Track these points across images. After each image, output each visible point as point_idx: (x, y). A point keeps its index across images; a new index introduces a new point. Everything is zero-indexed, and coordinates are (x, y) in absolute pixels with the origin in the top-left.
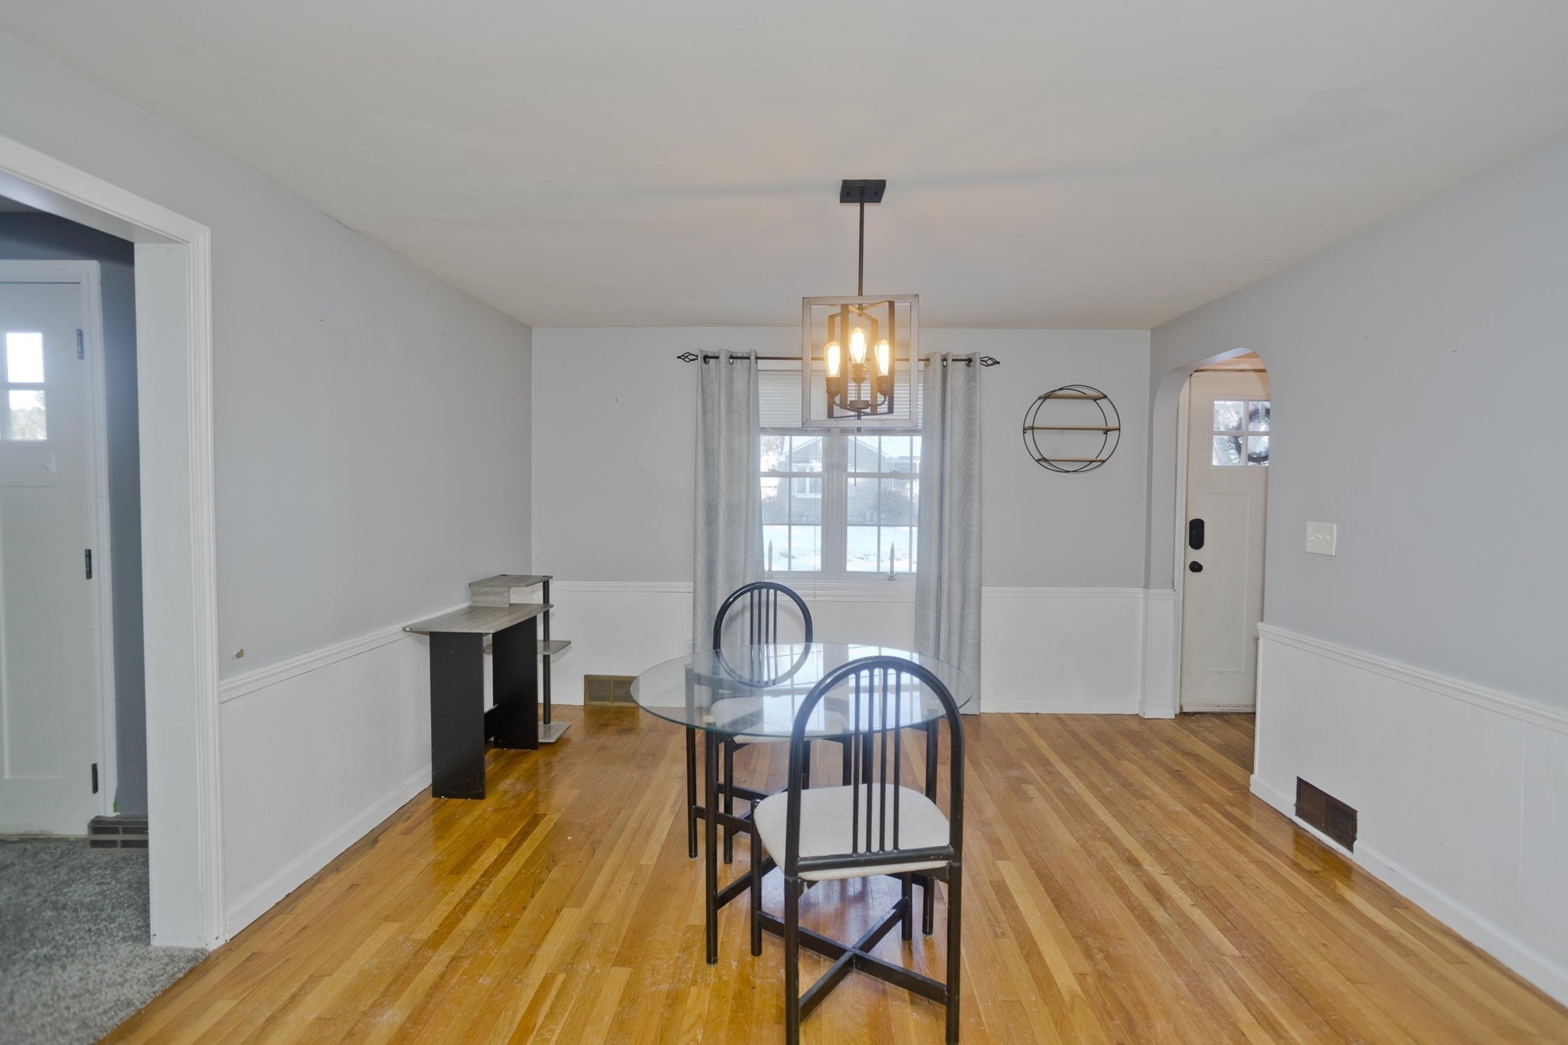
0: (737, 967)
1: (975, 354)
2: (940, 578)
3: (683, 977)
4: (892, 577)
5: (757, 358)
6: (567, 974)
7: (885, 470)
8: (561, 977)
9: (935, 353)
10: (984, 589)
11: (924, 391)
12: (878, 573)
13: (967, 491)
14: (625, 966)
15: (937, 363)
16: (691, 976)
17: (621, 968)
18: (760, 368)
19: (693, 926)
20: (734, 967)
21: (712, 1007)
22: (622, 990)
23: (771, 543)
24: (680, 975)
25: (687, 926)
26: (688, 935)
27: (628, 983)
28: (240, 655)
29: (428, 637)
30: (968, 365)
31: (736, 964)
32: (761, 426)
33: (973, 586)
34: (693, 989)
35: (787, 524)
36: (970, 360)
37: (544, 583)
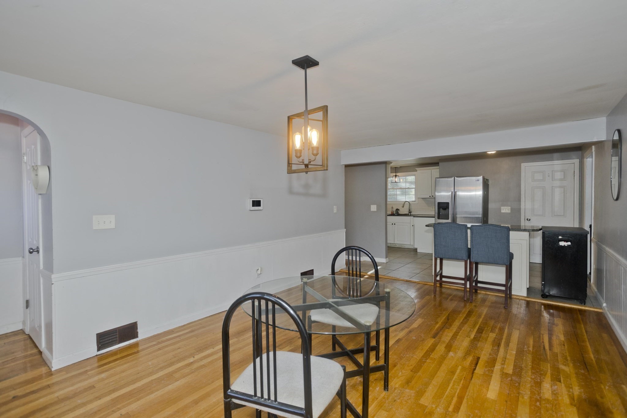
0: (377, 387)
3: (399, 391)
6: (448, 410)
8: (451, 409)
14: (422, 404)
16: (396, 391)
17: (424, 404)
19: (386, 411)
20: (378, 388)
21: (393, 379)
22: (424, 395)
24: (400, 393)
25: (389, 412)
26: (390, 407)
27: (421, 397)
31: (377, 389)
34: (397, 386)
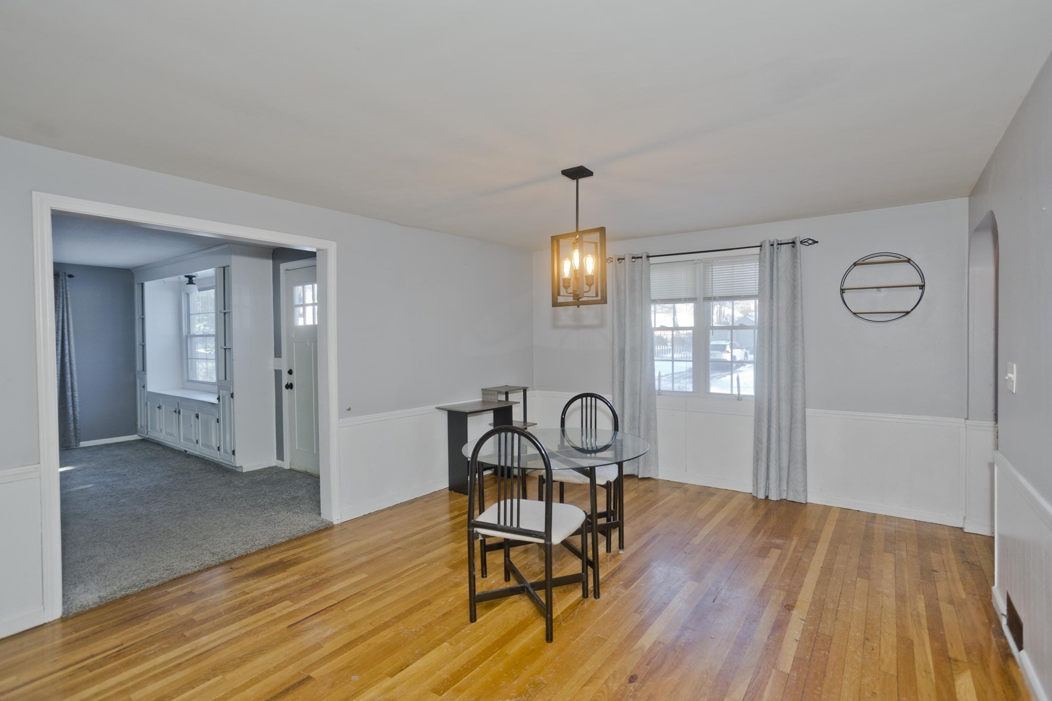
1: (796, 238)
2: (770, 400)
4: (739, 398)
5: (648, 257)
7: (736, 324)
9: (764, 241)
10: (807, 410)
11: (759, 267)
12: (732, 395)
13: (793, 339)
15: (767, 247)
18: (651, 263)
23: (660, 373)
28: (349, 409)
29: (447, 412)
30: (793, 247)
32: (652, 299)
33: (799, 407)
35: (670, 361)
36: (794, 243)
37: (524, 390)
